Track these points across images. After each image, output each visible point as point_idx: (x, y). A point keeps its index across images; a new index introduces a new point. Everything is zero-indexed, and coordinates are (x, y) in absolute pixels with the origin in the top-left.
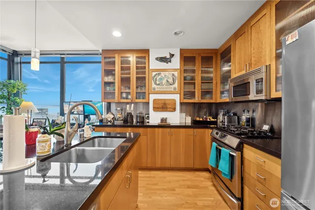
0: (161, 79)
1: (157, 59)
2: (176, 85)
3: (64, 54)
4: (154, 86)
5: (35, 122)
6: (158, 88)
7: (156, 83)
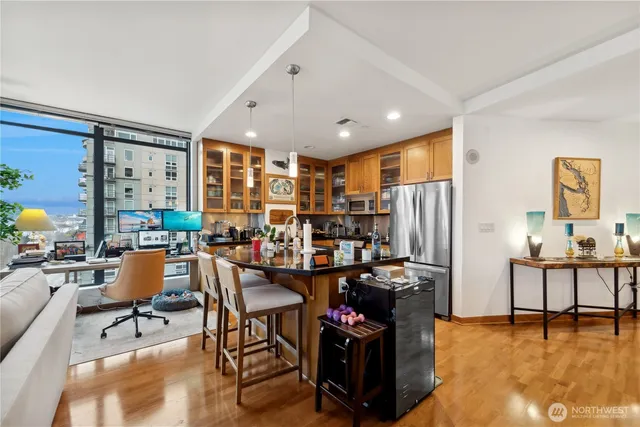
0: (278, 187)
1: (274, 162)
2: (293, 195)
3: (109, 124)
4: (270, 193)
5: (59, 248)
6: (274, 197)
7: (272, 191)
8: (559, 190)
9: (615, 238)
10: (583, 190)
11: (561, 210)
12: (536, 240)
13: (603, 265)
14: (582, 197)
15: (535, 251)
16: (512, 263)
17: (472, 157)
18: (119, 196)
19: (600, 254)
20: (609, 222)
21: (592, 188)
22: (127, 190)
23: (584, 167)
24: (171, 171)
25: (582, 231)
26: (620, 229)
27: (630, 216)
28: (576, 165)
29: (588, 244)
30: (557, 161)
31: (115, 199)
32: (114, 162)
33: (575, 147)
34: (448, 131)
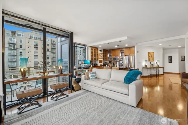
1: (100, 50)
6: (100, 57)
8: (149, 57)
9: (156, 64)
10: (152, 57)
11: (149, 60)
12: (146, 64)
13: (155, 68)
14: (152, 58)
15: (146, 66)
16: (143, 68)
17: (138, 52)
18: (18, 55)
19: (154, 66)
20: (155, 62)
21: (153, 57)
22: (20, 52)
23: (152, 53)
24: (36, 46)
25: (152, 63)
26: (156, 63)
27: (158, 61)
28: (151, 53)
29: (152, 65)
30: (148, 52)
31: (16, 56)
32: (15, 43)
33: (150, 51)
34: (134, 47)
